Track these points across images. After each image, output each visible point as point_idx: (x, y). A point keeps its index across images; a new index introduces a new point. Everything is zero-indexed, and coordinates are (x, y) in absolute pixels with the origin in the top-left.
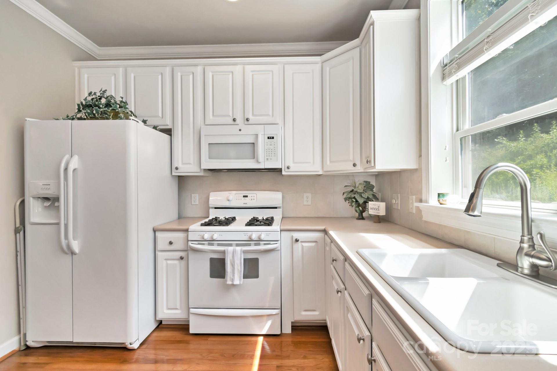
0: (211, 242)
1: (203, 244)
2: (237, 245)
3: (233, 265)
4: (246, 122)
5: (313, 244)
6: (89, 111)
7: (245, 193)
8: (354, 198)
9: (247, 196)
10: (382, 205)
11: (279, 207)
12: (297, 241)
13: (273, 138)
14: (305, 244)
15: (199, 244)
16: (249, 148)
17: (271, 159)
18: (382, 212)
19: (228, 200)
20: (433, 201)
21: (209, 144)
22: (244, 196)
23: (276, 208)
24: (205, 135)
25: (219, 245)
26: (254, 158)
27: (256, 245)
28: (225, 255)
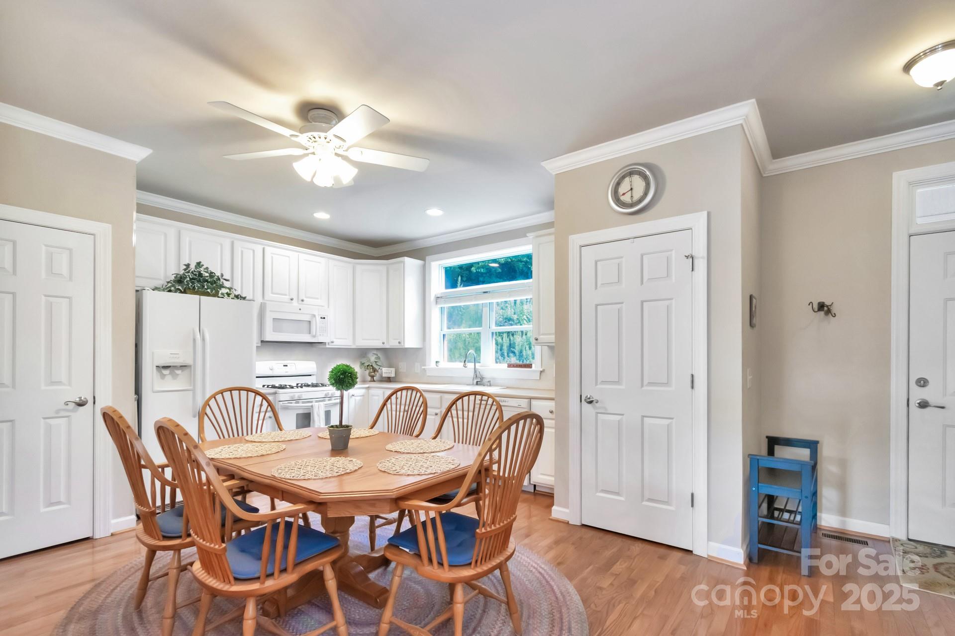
0: (297, 401)
1: (291, 403)
2: (316, 402)
3: (319, 415)
4: (301, 302)
5: (362, 397)
6: (199, 285)
7: (285, 362)
8: (372, 366)
9: (287, 366)
10: (393, 370)
11: (313, 375)
12: (353, 395)
13: (324, 318)
14: (356, 398)
15: (288, 403)
16: (306, 325)
17: (323, 335)
18: (393, 375)
19: (271, 370)
20: (433, 365)
21: (274, 319)
22: (284, 366)
23: (310, 375)
24: (271, 311)
25: (303, 403)
26: (310, 334)
27: (329, 400)
28: (310, 410)
